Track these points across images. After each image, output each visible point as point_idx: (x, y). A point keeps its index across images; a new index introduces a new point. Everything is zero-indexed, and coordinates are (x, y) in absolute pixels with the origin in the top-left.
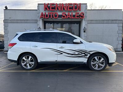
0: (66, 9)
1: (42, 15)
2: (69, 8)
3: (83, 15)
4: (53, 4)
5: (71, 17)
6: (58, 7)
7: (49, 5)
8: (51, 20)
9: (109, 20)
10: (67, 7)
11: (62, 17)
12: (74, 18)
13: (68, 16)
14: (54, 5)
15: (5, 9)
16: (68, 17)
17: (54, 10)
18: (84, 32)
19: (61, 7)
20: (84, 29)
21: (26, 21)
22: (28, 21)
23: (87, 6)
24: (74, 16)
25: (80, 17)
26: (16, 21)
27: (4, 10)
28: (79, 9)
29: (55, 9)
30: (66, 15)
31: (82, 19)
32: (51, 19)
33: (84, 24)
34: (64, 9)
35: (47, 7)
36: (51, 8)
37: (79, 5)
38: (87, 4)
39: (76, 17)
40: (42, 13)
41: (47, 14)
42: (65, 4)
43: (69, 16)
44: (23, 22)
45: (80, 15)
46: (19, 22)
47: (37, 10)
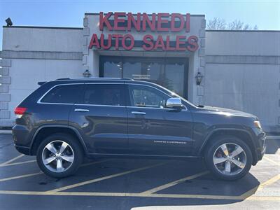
0: (152, 26)
1: (94, 41)
2: (162, 24)
3: (196, 41)
4: (123, 15)
5: (165, 47)
6: (134, 23)
7: (113, 16)
8: (117, 54)
9: (260, 56)
10: (156, 22)
11: (144, 46)
12: (172, 49)
13: (157, 45)
14: (124, 18)
15: (6, 24)
16: (158, 47)
17: (123, 28)
18: (198, 83)
19: (142, 22)
20: (197, 77)
21: (55, 55)
22: (61, 56)
23: (205, 21)
24: (173, 44)
25: (189, 47)
26: (31, 55)
27: (4, 27)
28: (185, 27)
29: (127, 26)
30: (152, 41)
31: (193, 52)
32: (117, 50)
33: (196, 65)
34: (148, 26)
35: (108, 21)
36: (116, 24)
37: (185, 17)
38: (204, 16)
39: (178, 46)
40: (95, 36)
41: (106, 37)
42: (150, 15)
43: (160, 43)
44: (48, 56)
45: (187, 42)
46: (38, 55)
47: (82, 29)
